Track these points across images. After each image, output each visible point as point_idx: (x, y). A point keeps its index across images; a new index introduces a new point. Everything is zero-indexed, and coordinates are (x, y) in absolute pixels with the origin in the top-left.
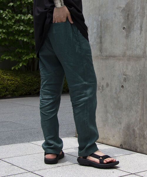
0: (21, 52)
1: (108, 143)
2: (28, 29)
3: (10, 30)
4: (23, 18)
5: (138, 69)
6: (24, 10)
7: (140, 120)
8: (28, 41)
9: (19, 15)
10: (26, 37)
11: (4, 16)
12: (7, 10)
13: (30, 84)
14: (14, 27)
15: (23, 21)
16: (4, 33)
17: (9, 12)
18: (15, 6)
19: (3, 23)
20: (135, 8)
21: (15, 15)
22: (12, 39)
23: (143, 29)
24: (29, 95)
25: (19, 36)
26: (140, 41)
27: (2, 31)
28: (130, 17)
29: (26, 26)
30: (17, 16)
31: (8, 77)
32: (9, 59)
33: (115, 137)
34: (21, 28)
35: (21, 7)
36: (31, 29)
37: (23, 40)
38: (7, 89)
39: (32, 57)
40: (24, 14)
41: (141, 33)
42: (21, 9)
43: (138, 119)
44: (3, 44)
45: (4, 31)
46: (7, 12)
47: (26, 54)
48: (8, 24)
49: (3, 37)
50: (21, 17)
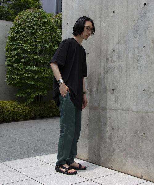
0: (30, 92)
1: (79, 158)
2: (34, 76)
3: (23, 77)
4: (30, 69)
5: (96, 115)
6: (31, 64)
7: (97, 145)
8: (34, 84)
9: (28, 67)
10: (33, 81)
11: (18, 68)
12: (20, 64)
13: (36, 111)
14: (25, 74)
15: (31, 71)
16: (18, 78)
17: (21, 65)
18: (25, 61)
19: (18, 72)
20: (94, 78)
21: (25, 67)
22: (23, 82)
23: (98, 91)
24: (35, 118)
25: (28, 80)
26: (97, 98)
27: (17, 77)
28: (91, 83)
29: (33, 74)
30: (26, 67)
31: (21, 107)
32: (22, 96)
33: (84, 154)
34: (30, 75)
35: (29, 61)
36: (36, 76)
37: (30, 83)
38: (20, 115)
39: (37, 94)
40: (31, 66)
41: (97, 93)
42: (29, 63)
43: (96, 145)
44: (18, 85)
45: (18, 77)
46: (20, 65)
47: (33, 93)
48: (21, 72)
49: (17, 81)
50: (29, 68)
